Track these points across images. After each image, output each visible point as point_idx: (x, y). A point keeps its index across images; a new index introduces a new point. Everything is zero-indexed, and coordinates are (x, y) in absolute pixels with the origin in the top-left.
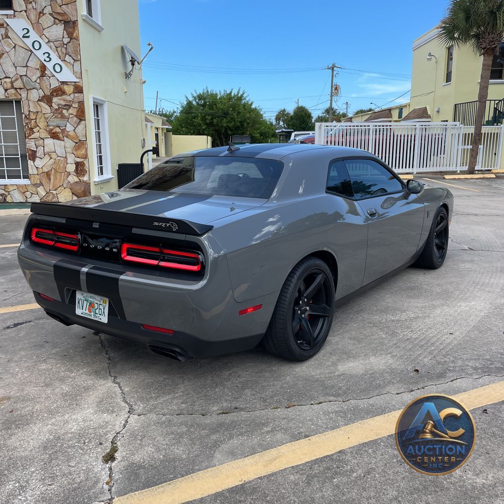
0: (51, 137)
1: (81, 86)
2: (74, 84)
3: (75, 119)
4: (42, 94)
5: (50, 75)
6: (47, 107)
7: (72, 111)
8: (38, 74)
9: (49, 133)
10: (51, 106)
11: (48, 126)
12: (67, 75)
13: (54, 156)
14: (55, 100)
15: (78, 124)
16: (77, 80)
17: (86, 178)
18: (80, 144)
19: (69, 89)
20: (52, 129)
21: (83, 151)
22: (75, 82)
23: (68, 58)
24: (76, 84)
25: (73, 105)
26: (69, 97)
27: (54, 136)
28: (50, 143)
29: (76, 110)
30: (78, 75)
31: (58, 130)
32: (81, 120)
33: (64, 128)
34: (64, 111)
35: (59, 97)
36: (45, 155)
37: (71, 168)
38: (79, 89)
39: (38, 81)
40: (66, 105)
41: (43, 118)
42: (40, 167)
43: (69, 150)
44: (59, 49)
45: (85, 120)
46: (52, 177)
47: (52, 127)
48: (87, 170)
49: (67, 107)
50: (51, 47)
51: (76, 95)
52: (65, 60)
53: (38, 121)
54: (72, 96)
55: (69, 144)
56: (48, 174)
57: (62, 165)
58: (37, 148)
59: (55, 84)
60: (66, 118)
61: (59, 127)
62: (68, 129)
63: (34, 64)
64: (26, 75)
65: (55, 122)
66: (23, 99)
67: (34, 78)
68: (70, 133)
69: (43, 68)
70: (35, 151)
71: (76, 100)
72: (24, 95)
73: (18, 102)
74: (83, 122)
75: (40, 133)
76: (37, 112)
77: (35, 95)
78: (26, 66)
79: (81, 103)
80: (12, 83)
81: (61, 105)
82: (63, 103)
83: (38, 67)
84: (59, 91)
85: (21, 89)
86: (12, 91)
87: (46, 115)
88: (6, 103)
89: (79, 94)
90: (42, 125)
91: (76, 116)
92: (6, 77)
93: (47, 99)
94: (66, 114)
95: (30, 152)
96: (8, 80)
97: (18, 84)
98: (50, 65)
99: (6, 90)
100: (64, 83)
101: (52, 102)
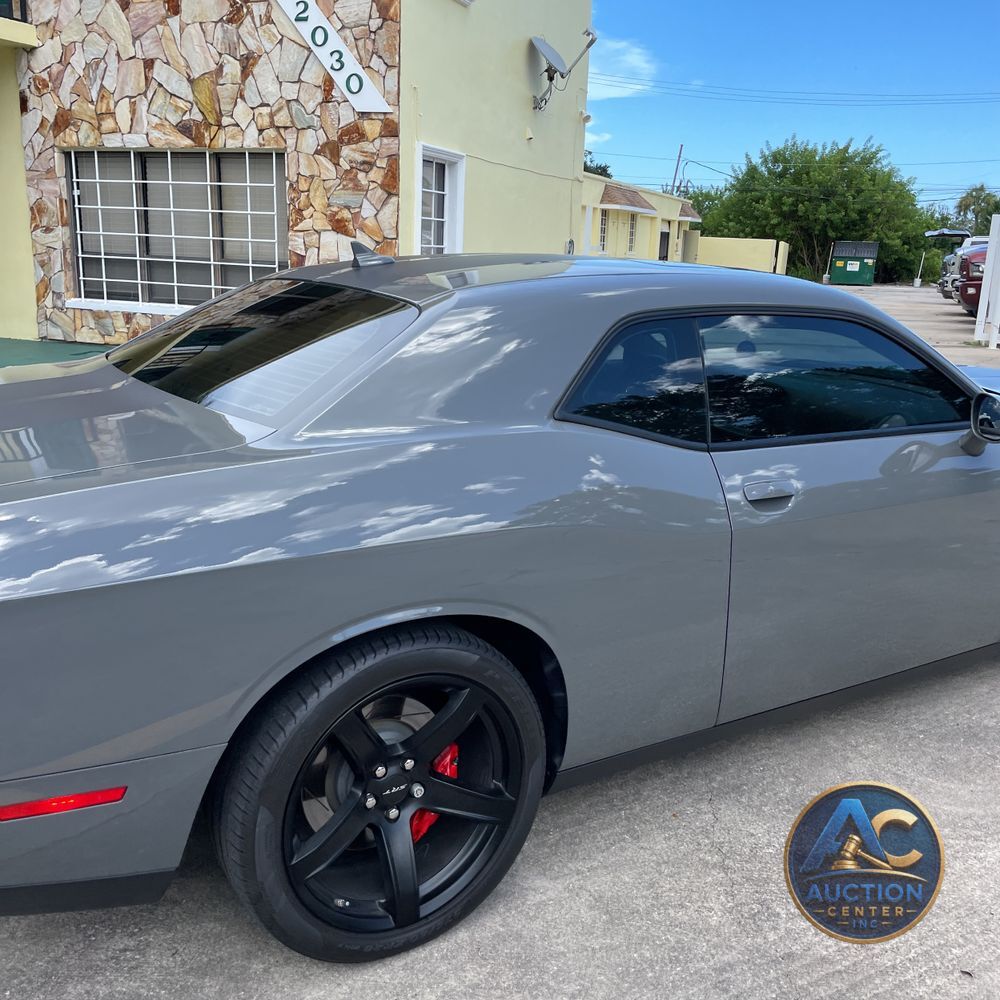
0: (333, 230)
1: (396, 120)
2: (382, 117)
3: (380, 191)
4: (323, 139)
5: (339, 100)
6: (330, 166)
7: (376, 175)
8: (319, 96)
9: (331, 221)
10: (337, 164)
11: (329, 205)
12: (371, 99)
14: (346, 151)
15: (385, 203)
16: (389, 109)
18: (386, 246)
19: (372, 128)
20: (337, 213)
22: (385, 113)
23: (375, 62)
24: (388, 116)
25: (378, 164)
26: (371, 146)
27: (339, 226)
28: (330, 238)
29: (382, 172)
30: (393, 98)
31: (346, 214)
32: (390, 195)
33: (357, 210)
34: (361, 175)
35: (354, 146)
38: (391, 130)
39: (318, 113)
40: (364, 163)
41: (321, 189)
44: (361, 43)
45: (397, 195)
47: (335, 209)
49: (366, 166)
50: (345, 40)
51: (385, 140)
52: (369, 67)
53: (311, 194)
54: (377, 142)
58: (306, 250)
59: (347, 118)
60: (362, 190)
61: (348, 208)
62: (364, 214)
63: (312, 76)
64: (297, 100)
65: (343, 197)
66: (289, 150)
67: (311, 106)
68: (367, 222)
69: (329, 84)
70: (304, 257)
71: (385, 152)
72: (291, 142)
73: (281, 155)
74: (394, 199)
75: (314, 220)
76: (312, 177)
77: (310, 141)
78: (299, 81)
79: (394, 159)
80: (272, 115)
81: (356, 162)
82: (360, 158)
83: (320, 82)
84: (353, 134)
85: (286, 128)
86: (272, 132)
87: (329, 184)
88: (260, 157)
89: (392, 139)
90: (318, 202)
91: (382, 186)
92: (263, 105)
93: (331, 150)
94: (364, 182)
95: (294, 258)
96: (265, 110)
97: (282, 119)
98: (340, 79)
99: (261, 131)
100: (363, 115)
101: (339, 156)
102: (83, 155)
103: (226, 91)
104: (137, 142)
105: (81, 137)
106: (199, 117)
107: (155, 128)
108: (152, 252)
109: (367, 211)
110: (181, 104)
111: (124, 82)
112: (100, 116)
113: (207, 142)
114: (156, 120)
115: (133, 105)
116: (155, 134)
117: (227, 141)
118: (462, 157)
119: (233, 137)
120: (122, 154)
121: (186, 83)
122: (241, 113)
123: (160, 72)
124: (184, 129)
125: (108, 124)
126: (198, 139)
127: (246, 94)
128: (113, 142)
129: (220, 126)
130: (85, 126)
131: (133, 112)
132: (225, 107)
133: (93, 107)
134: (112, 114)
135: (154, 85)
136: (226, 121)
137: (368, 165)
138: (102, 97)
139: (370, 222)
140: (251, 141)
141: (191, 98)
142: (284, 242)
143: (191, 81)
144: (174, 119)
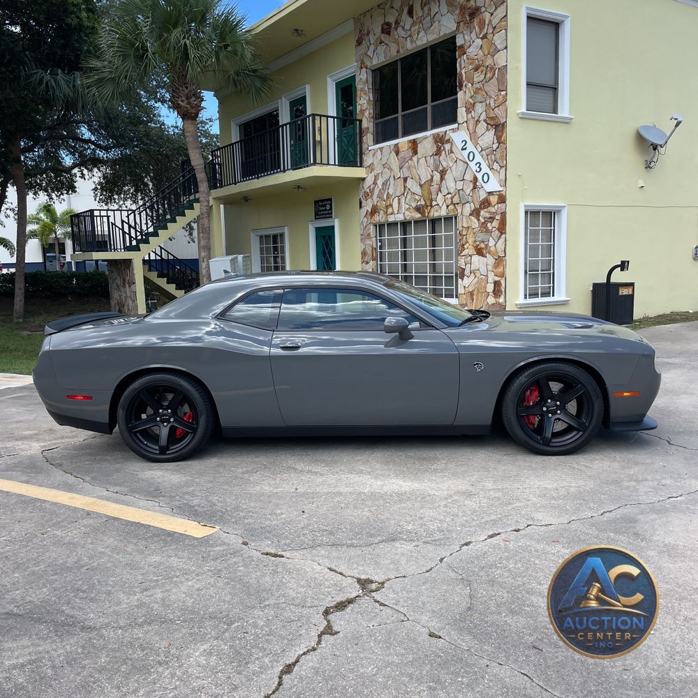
0: (477, 254)
1: (505, 194)
2: (498, 193)
3: (497, 232)
4: (473, 208)
5: (480, 187)
6: (476, 221)
7: (496, 224)
8: (472, 186)
9: (476, 249)
10: (479, 220)
11: (475, 242)
12: (493, 185)
13: (478, 275)
14: (483, 213)
15: (499, 238)
16: (501, 189)
17: (501, 300)
18: (500, 261)
19: (494, 199)
20: (478, 245)
21: (501, 270)
22: (500, 191)
23: (496, 166)
24: (501, 193)
25: (497, 218)
26: (493, 209)
27: (480, 252)
28: (476, 258)
29: (498, 222)
30: (503, 183)
31: (482, 245)
32: (502, 233)
33: (487, 243)
34: (489, 225)
35: (486, 210)
36: (471, 273)
37: (490, 288)
38: (502, 199)
39: (471, 194)
40: (490, 218)
41: (472, 234)
42: (467, 286)
43: (490, 268)
44: (489, 157)
45: (505, 233)
46: (475, 297)
47: (478, 243)
48: (503, 290)
50: (482, 156)
51: (500, 205)
52: (493, 168)
53: (468, 236)
54: (496, 207)
55: (490, 260)
56: (471, 294)
57: (483, 284)
58: (465, 265)
59: (483, 196)
60: (489, 232)
61: (483, 242)
62: (490, 245)
63: (469, 177)
64: (462, 189)
65: (481, 236)
66: (459, 215)
67: (468, 191)
68: (491, 249)
69: (476, 179)
70: (464, 269)
71: (499, 211)
72: (459, 211)
73: (456, 218)
74: (503, 236)
75: (469, 250)
76: (468, 227)
77: (468, 209)
78: (463, 180)
79: (504, 215)
80: (452, 198)
81: (486, 218)
82: (488, 216)
83: (472, 179)
84: (486, 203)
85: (458, 204)
86: (451, 207)
87: (475, 231)
88: (448, 219)
89: (502, 205)
90: (470, 241)
91: (498, 229)
92: (448, 194)
93: (476, 213)
94: (490, 228)
95: (461, 270)
96: (449, 196)
97: (456, 200)
98: (479, 176)
99: (448, 206)
100: (490, 193)
101: (480, 216)
102: (381, 226)
103: (434, 188)
104: (400, 217)
105: (380, 218)
106: (423, 203)
107: (407, 210)
108: (408, 271)
109: (492, 243)
110: (417, 197)
111: (396, 190)
112: (387, 207)
113: (426, 214)
114: (407, 206)
115: (399, 200)
116: (407, 213)
117: (435, 213)
118: (564, 207)
119: (437, 211)
120: (395, 224)
121: (419, 187)
122: (440, 199)
123: (410, 183)
124: (418, 209)
125: (390, 210)
126: (422, 213)
127: (442, 189)
128: (391, 219)
129: (432, 206)
130: (382, 212)
131: (399, 203)
132: (434, 197)
133: (384, 203)
134: (391, 205)
135: (407, 189)
136: (434, 203)
137: (492, 219)
138: (388, 198)
139: (493, 249)
140: (443, 212)
141: (420, 194)
142: (457, 261)
143: (421, 186)
144: (414, 205)
